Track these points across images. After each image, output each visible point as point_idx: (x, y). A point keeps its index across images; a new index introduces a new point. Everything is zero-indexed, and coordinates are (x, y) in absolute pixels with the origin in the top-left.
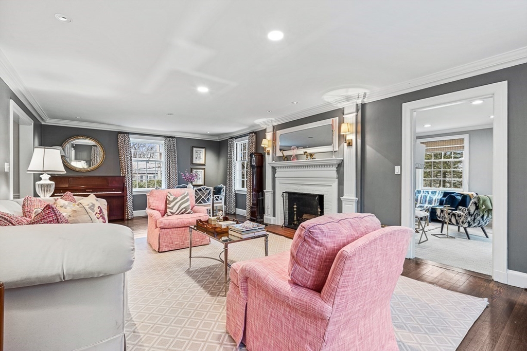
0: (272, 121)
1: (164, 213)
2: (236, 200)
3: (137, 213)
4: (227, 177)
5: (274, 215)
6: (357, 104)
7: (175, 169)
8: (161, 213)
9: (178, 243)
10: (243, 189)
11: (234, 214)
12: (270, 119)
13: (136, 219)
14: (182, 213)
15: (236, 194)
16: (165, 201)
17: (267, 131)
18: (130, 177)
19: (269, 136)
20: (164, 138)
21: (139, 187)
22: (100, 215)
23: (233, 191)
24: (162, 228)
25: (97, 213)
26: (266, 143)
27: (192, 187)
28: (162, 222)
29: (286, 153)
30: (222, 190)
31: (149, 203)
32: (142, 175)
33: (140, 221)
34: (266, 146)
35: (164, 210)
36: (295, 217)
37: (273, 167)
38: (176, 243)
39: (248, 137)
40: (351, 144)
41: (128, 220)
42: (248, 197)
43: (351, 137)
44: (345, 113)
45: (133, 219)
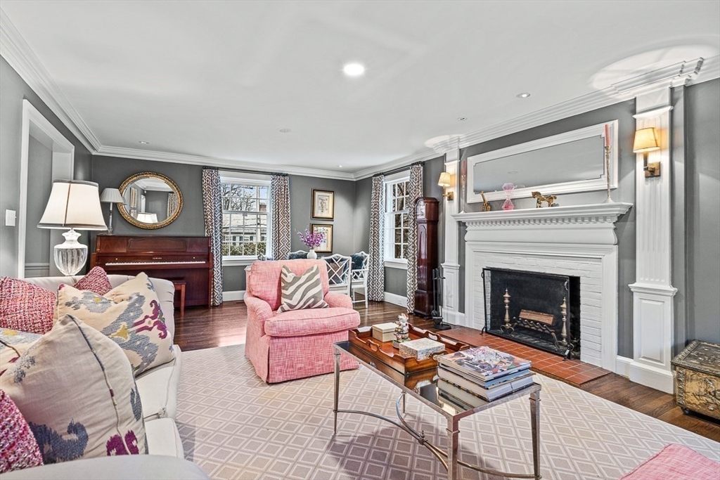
0: (459, 139)
1: (277, 306)
2: (385, 278)
3: (229, 296)
4: (370, 239)
5: (462, 309)
6: (672, 89)
7: (288, 226)
8: (270, 305)
9: (303, 365)
10: (397, 260)
11: (382, 302)
12: (455, 136)
13: (227, 306)
14: (309, 307)
15: (385, 267)
16: (277, 282)
17: (448, 159)
18: (218, 238)
19: (452, 167)
20: (270, 177)
21: (232, 254)
22: (153, 322)
23: (381, 262)
24: (273, 337)
25: (147, 317)
26: (447, 179)
27: (316, 255)
28: (274, 326)
29: (490, 197)
30: (364, 262)
31: (250, 286)
32: (235, 235)
33: (233, 310)
34: (447, 185)
35: (276, 298)
36: (507, 316)
37: (459, 223)
38: (299, 366)
39: (409, 171)
40: (657, 173)
41: (214, 306)
42: (410, 274)
43: (660, 158)
44: (638, 109)
45: (221, 305)
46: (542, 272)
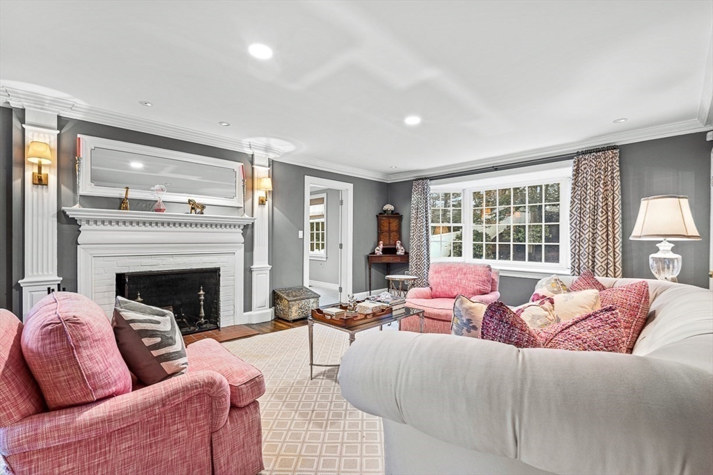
6: (269, 159)
46: (189, 268)
